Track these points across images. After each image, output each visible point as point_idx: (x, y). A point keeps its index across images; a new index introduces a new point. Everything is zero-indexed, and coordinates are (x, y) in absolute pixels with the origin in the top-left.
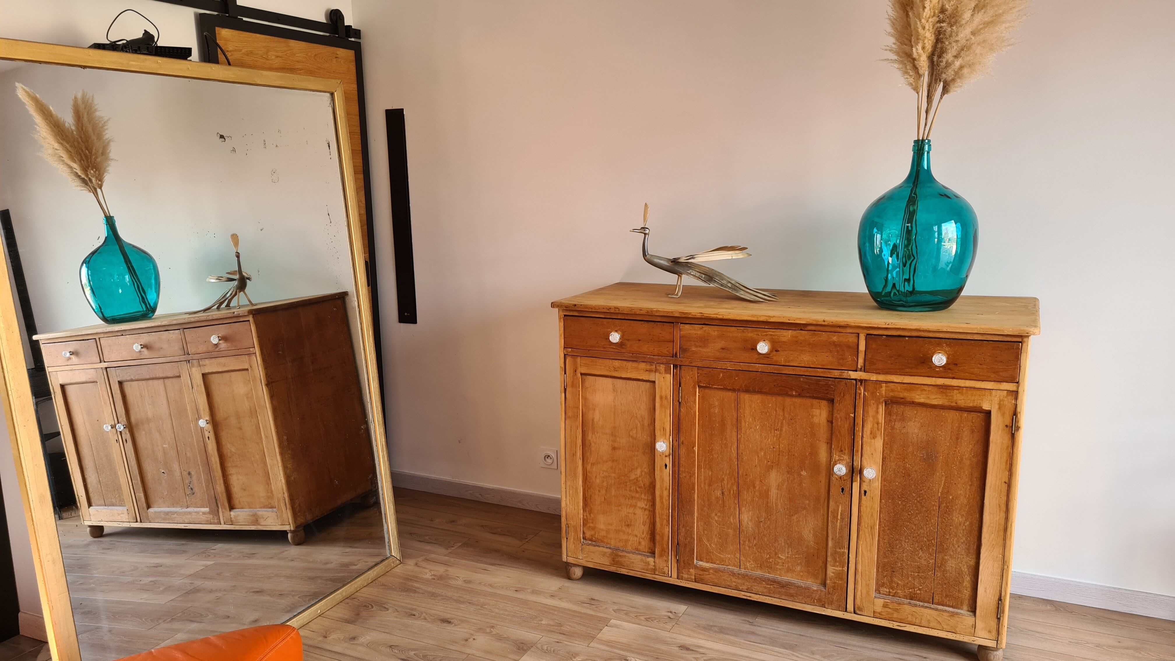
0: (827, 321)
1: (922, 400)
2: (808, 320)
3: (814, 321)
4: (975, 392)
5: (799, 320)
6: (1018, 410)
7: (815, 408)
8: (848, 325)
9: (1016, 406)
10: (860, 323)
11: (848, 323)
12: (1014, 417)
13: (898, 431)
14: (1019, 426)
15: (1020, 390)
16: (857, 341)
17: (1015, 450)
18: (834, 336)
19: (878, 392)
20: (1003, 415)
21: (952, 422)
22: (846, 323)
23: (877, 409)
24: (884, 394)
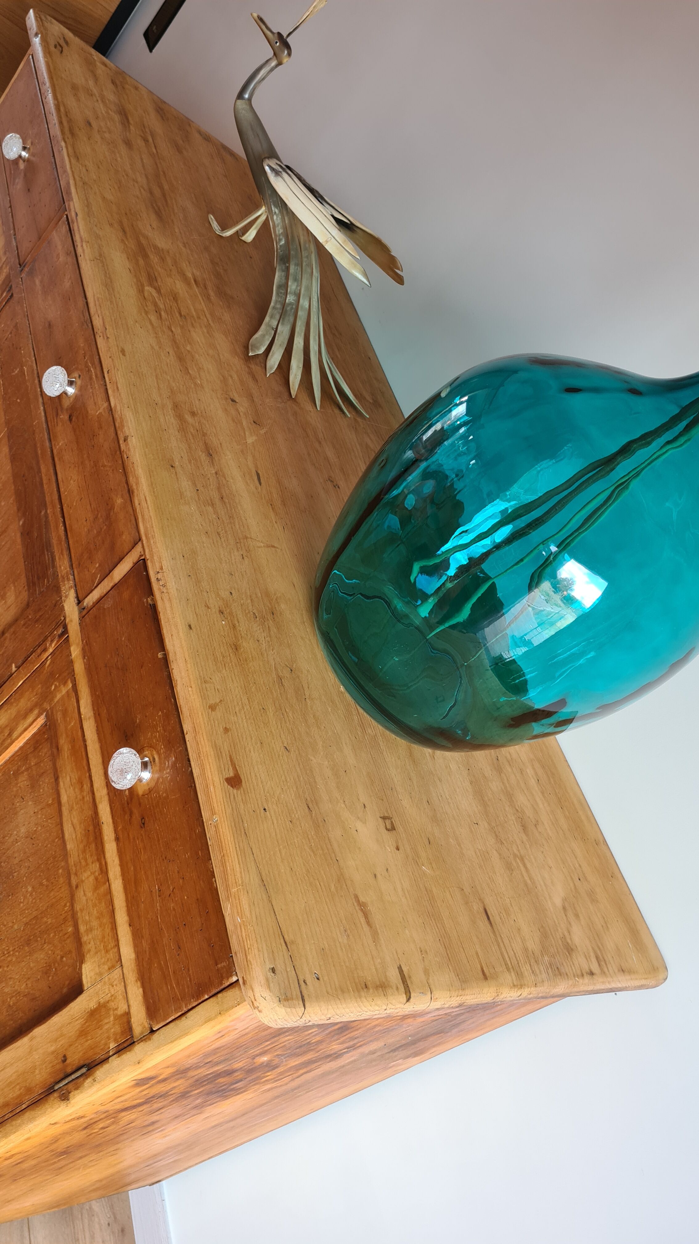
0: (127, 445)
1: (64, 798)
2: (118, 408)
3: (121, 418)
4: (106, 920)
5: (114, 391)
6: (100, 1072)
7: (15, 587)
8: (133, 493)
9: (105, 1060)
10: (143, 516)
11: (135, 491)
12: (84, 1070)
13: (15, 789)
14: (71, 1095)
15: (138, 1049)
16: (126, 551)
17: (28, 1115)
18: (122, 497)
19: (56, 686)
20: (83, 1033)
21: (52, 905)
22: (134, 487)
23: (31, 710)
24: (56, 700)
